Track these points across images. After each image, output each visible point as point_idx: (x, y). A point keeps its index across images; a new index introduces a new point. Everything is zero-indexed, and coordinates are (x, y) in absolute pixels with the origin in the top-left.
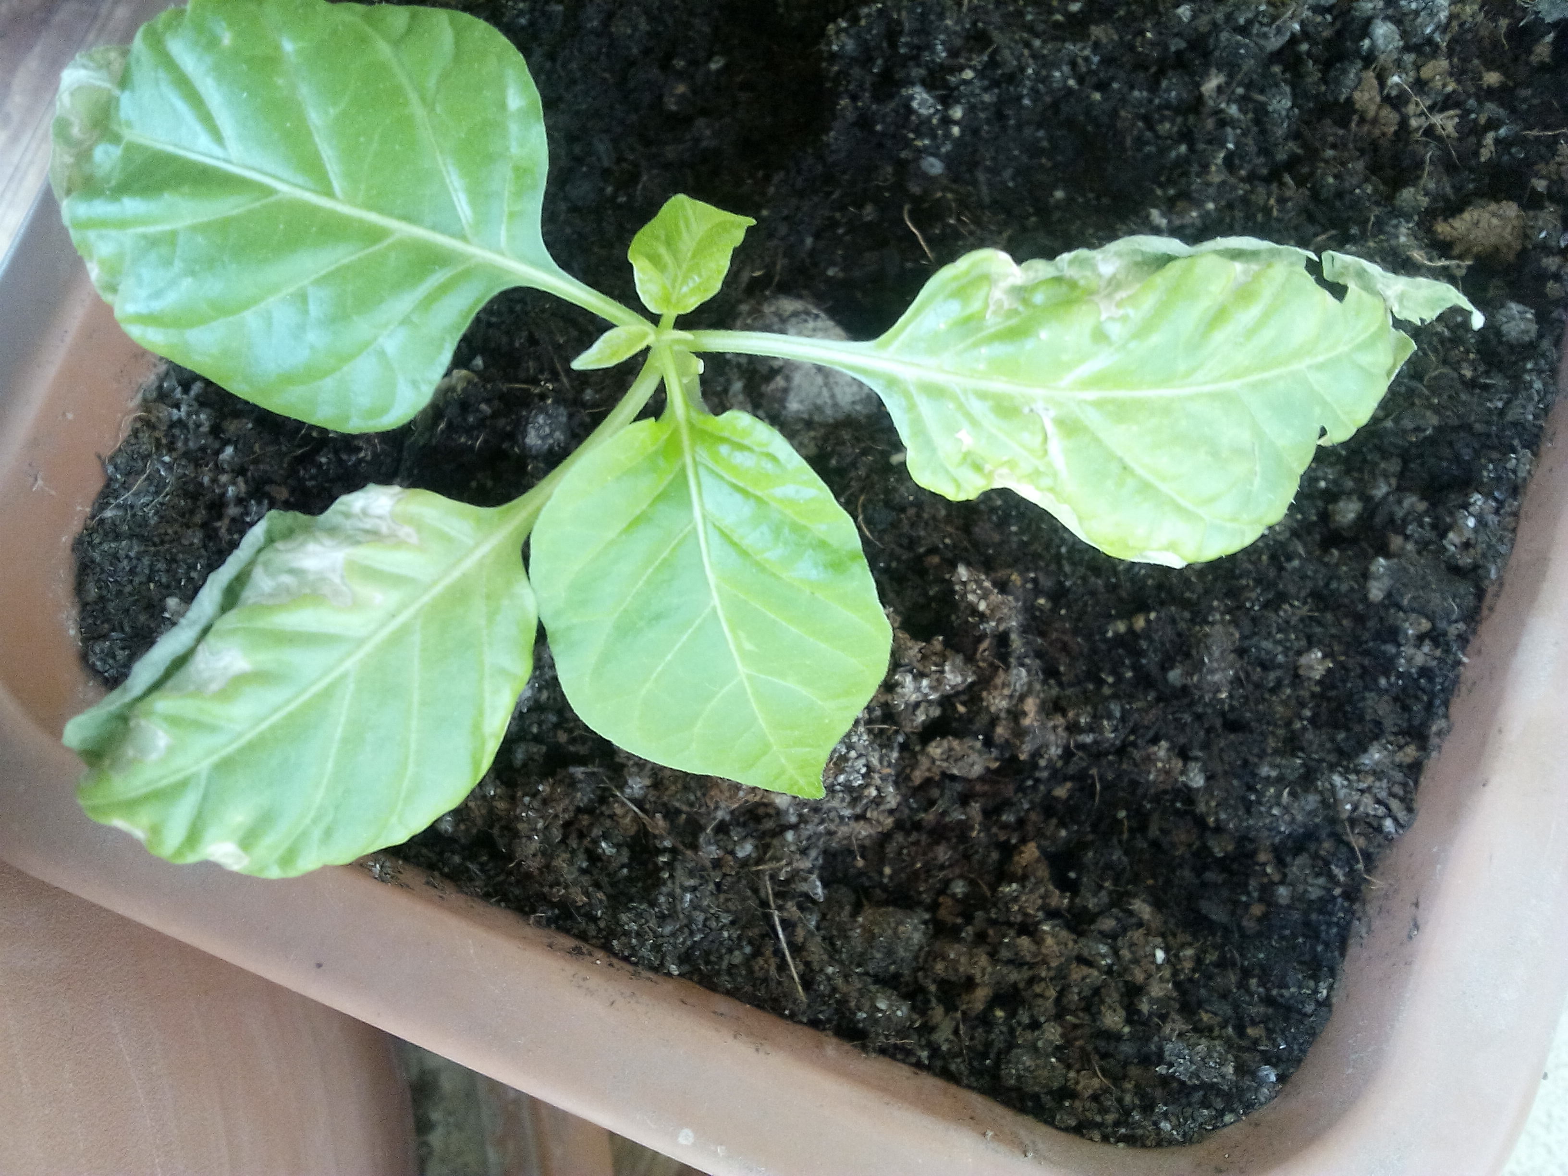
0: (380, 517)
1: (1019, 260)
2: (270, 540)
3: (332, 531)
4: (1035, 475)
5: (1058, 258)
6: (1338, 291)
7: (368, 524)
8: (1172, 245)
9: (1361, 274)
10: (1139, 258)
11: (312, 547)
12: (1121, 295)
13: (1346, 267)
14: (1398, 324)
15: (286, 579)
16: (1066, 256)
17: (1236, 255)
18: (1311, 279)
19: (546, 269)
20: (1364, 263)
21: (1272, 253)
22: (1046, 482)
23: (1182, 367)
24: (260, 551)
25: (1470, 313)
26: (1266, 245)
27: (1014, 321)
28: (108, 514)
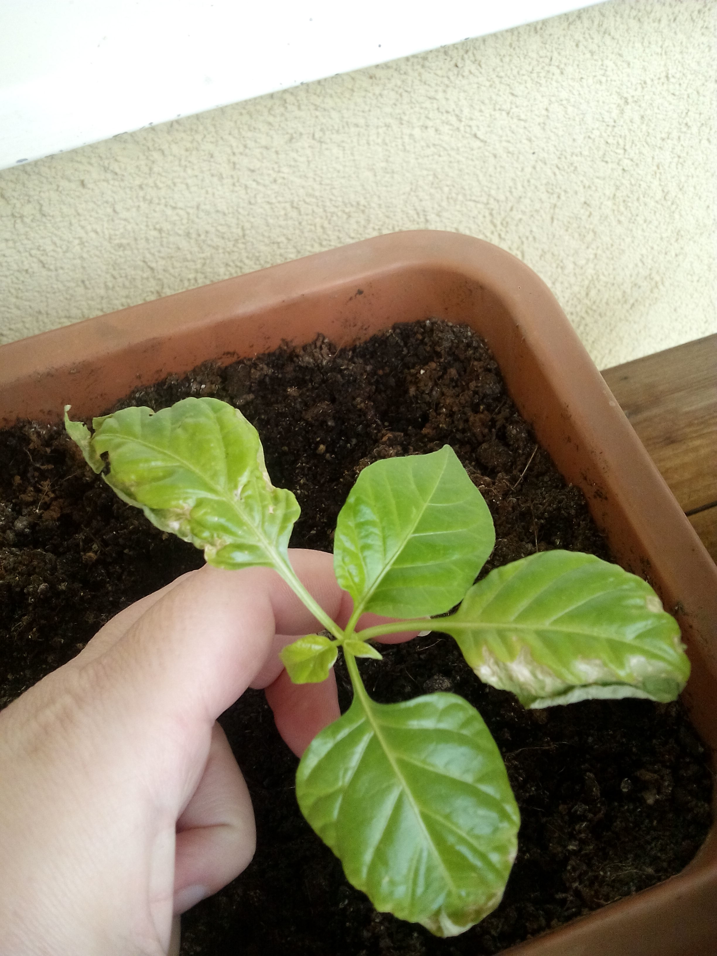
0: (489, 666)
1: (202, 552)
2: (534, 699)
3: (511, 678)
4: (259, 478)
5: (189, 541)
6: (105, 455)
7: (496, 668)
8: (148, 513)
9: (92, 457)
10: (163, 519)
11: (522, 679)
12: (179, 511)
13: (94, 464)
14: (92, 431)
15: (540, 676)
16: (186, 540)
17: (130, 495)
18: (111, 467)
19: (358, 698)
20: (87, 460)
21: (116, 486)
22: (257, 474)
23: (181, 470)
24: (542, 698)
25: (68, 412)
26: (116, 490)
27: (221, 533)
28: (650, 870)
